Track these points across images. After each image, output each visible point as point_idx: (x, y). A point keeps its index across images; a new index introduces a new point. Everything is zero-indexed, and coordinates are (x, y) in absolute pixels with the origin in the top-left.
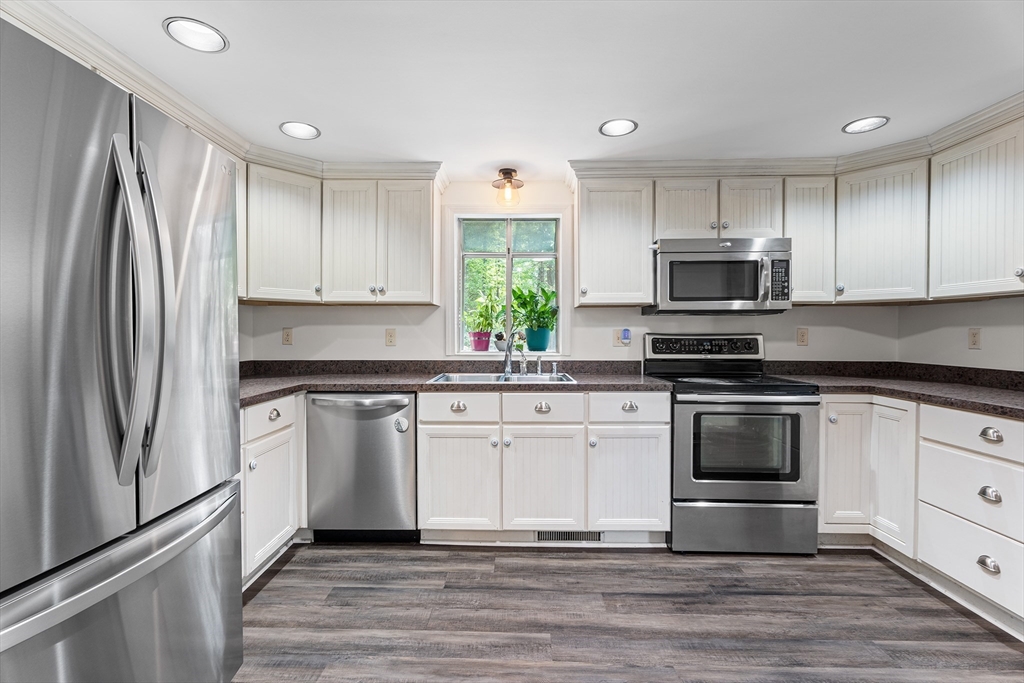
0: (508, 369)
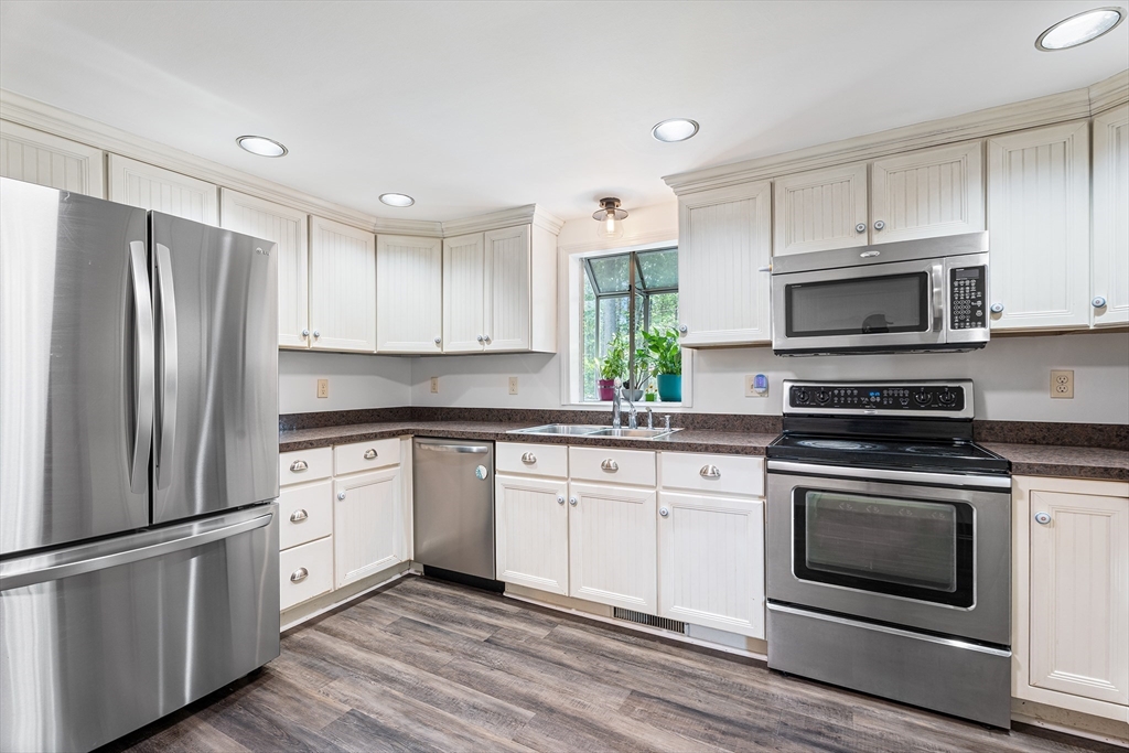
0: (617, 421)
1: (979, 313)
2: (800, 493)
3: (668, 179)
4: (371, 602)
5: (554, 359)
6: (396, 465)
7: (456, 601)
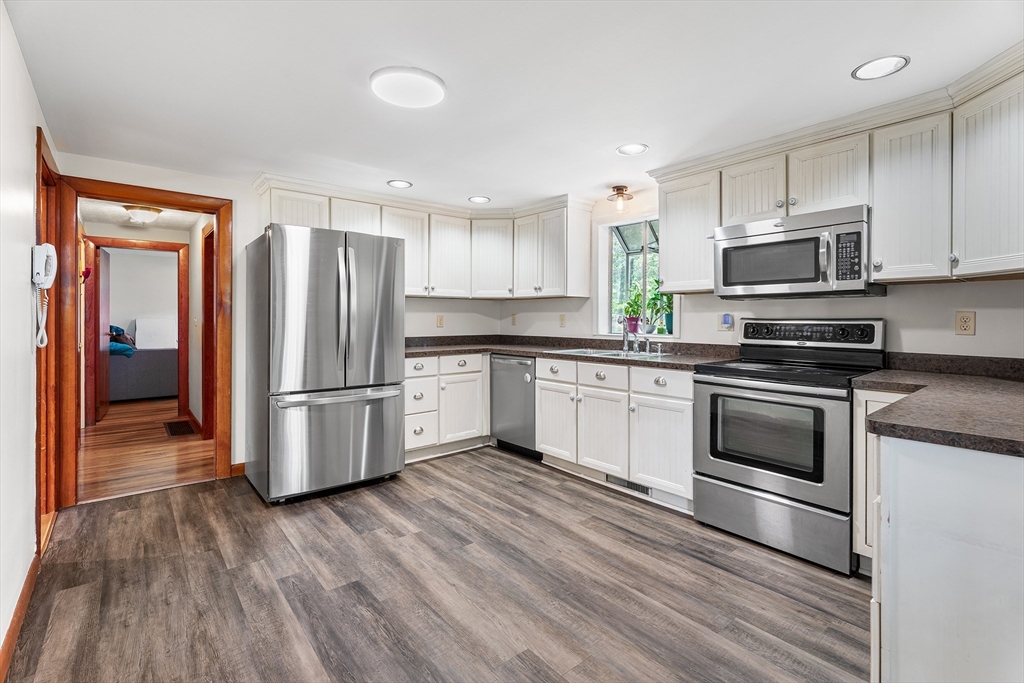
0: (626, 348)
1: (856, 268)
2: (714, 398)
3: (651, 173)
4: (461, 456)
5: (589, 301)
6: (479, 371)
7: (510, 461)
